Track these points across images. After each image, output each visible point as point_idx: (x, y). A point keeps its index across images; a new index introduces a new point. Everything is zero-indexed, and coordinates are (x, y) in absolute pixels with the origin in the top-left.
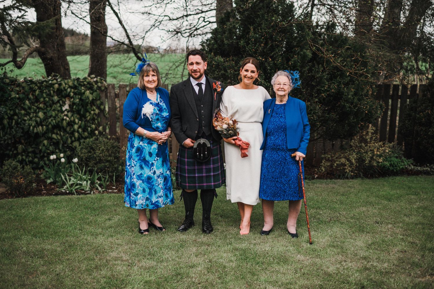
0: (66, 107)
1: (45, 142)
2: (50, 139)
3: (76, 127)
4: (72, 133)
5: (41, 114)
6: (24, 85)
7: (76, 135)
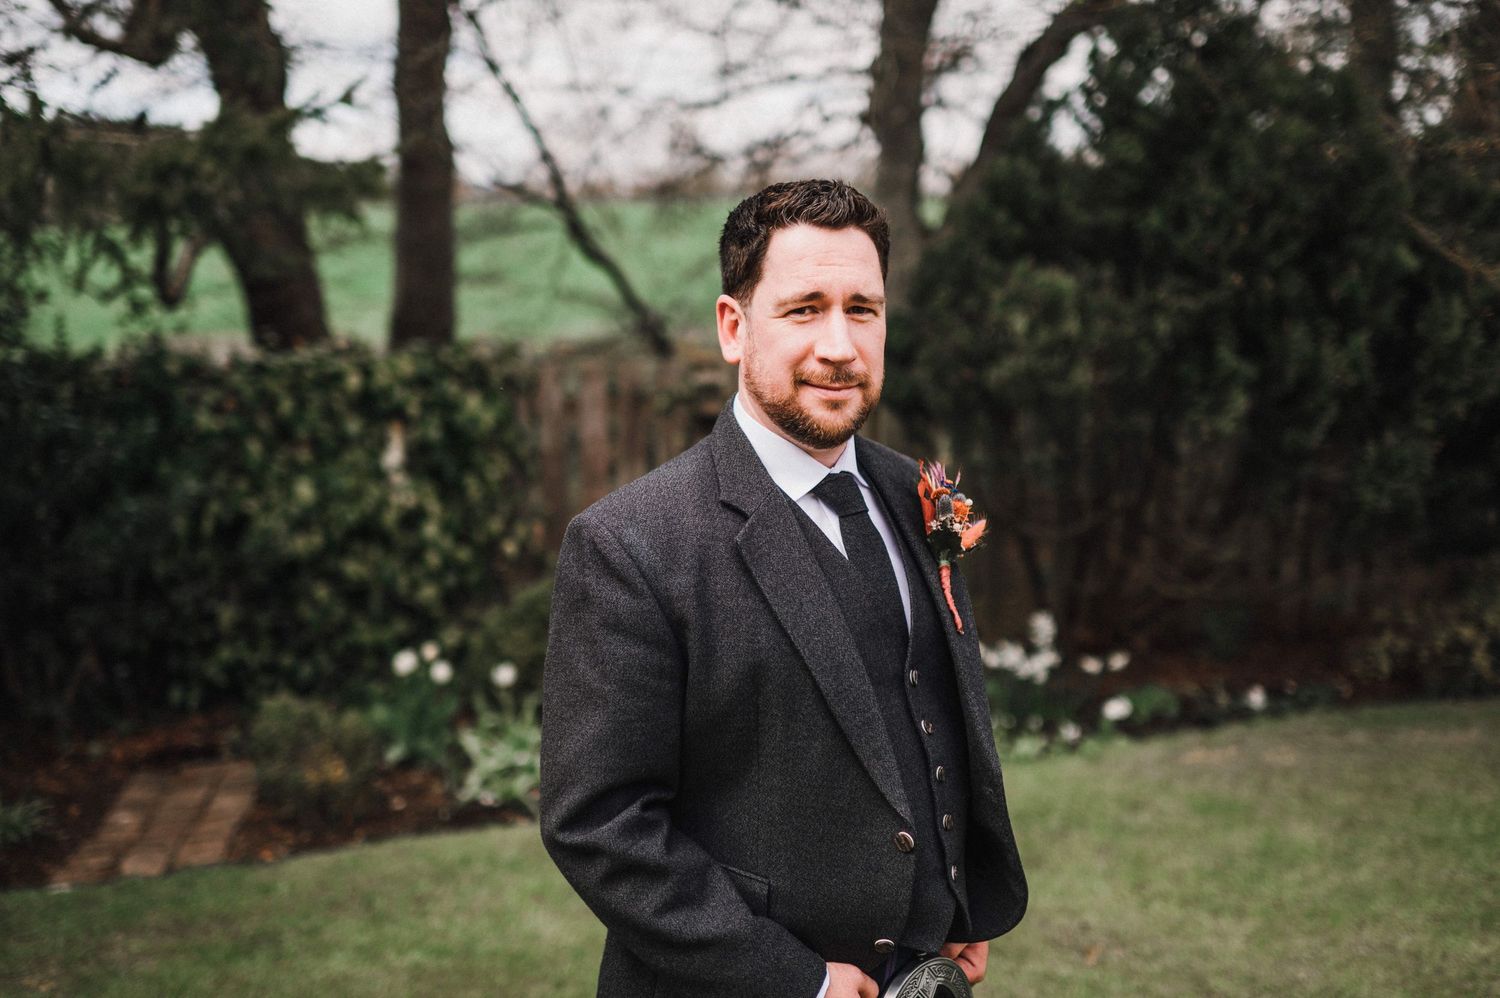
0: (394, 456)
1: (322, 592)
2: (336, 579)
3: (431, 530)
4: (415, 555)
5: (305, 490)
6: (237, 379)
7: (433, 559)
